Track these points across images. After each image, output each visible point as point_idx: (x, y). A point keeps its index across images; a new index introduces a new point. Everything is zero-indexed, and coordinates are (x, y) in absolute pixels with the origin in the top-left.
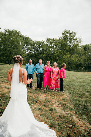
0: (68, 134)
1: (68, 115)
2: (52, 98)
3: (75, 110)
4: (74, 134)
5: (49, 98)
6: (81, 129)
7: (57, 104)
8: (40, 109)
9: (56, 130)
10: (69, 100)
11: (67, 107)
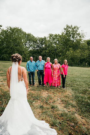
1: (71, 113)
2: (54, 95)
3: (78, 108)
4: (76, 133)
5: (51, 95)
7: (59, 101)
8: (41, 107)
9: (57, 129)
11: (69, 105)
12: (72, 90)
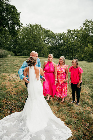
0: (84, 134)
1: (86, 112)
4: (91, 134)
8: (58, 105)
9: (72, 128)
10: (88, 95)
11: (85, 103)
12: (89, 88)
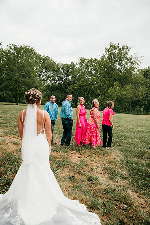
0: (120, 221)
1: (120, 189)
2: (91, 159)
3: (131, 180)
4: (131, 221)
5: (86, 159)
6: (142, 212)
7: (100, 170)
8: (72, 179)
9: (100, 214)
10: (120, 163)
12: (120, 153)
